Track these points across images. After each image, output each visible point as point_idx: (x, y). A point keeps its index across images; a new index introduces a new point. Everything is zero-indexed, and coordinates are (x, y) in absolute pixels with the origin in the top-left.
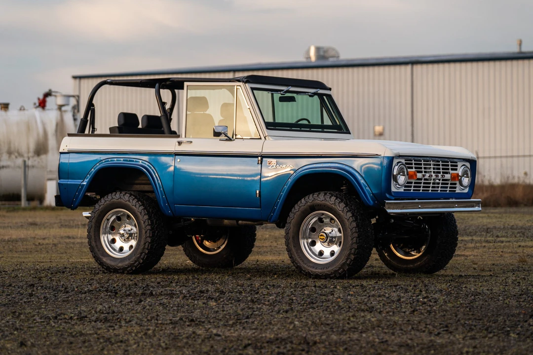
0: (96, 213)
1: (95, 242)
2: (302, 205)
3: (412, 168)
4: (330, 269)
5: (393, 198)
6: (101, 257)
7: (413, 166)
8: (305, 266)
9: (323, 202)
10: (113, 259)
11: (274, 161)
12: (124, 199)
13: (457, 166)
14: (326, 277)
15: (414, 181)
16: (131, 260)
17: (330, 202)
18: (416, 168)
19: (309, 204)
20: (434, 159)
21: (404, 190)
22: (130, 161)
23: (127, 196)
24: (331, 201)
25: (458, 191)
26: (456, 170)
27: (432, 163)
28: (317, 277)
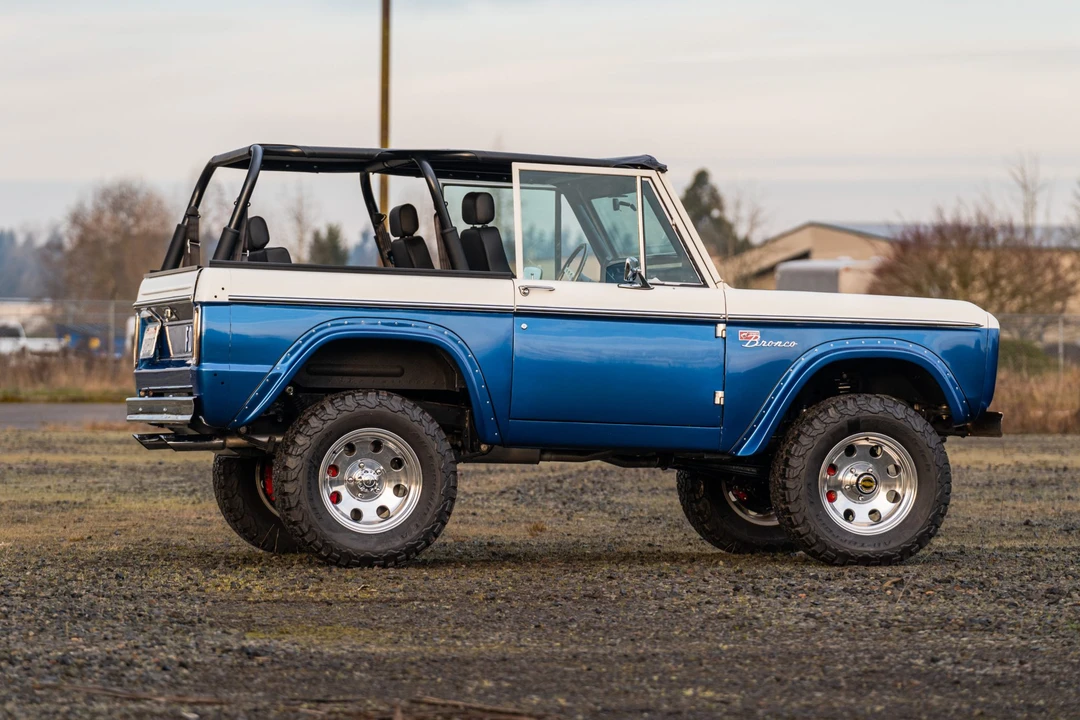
0: (315, 437)
1: (311, 500)
2: (832, 420)
4: (893, 545)
6: (326, 532)
8: (837, 541)
9: (880, 415)
10: (354, 536)
11: (755, 333)
12: (390, 407)
14: (886, 560)
16: (409, 537)
17: (896, 415)
19: (847, 418)
22: (400, 325)
23: (397, 401)
24: (899, 411)
28: (867, 561)
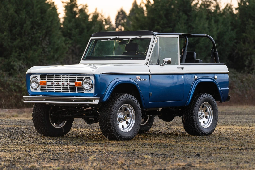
3: (45, 79)
5: (31, 95)
7: (47, 78)
13: (83, 78)
15: (47, 86)
18: (48, 79)
20: (63, 74)
21: (41, 91)
25: (85, 92)
26: (82, 80)
27: (61, 76)
